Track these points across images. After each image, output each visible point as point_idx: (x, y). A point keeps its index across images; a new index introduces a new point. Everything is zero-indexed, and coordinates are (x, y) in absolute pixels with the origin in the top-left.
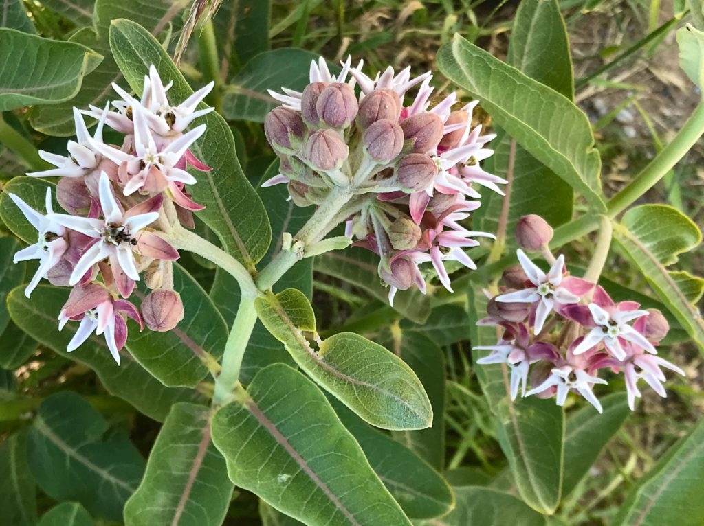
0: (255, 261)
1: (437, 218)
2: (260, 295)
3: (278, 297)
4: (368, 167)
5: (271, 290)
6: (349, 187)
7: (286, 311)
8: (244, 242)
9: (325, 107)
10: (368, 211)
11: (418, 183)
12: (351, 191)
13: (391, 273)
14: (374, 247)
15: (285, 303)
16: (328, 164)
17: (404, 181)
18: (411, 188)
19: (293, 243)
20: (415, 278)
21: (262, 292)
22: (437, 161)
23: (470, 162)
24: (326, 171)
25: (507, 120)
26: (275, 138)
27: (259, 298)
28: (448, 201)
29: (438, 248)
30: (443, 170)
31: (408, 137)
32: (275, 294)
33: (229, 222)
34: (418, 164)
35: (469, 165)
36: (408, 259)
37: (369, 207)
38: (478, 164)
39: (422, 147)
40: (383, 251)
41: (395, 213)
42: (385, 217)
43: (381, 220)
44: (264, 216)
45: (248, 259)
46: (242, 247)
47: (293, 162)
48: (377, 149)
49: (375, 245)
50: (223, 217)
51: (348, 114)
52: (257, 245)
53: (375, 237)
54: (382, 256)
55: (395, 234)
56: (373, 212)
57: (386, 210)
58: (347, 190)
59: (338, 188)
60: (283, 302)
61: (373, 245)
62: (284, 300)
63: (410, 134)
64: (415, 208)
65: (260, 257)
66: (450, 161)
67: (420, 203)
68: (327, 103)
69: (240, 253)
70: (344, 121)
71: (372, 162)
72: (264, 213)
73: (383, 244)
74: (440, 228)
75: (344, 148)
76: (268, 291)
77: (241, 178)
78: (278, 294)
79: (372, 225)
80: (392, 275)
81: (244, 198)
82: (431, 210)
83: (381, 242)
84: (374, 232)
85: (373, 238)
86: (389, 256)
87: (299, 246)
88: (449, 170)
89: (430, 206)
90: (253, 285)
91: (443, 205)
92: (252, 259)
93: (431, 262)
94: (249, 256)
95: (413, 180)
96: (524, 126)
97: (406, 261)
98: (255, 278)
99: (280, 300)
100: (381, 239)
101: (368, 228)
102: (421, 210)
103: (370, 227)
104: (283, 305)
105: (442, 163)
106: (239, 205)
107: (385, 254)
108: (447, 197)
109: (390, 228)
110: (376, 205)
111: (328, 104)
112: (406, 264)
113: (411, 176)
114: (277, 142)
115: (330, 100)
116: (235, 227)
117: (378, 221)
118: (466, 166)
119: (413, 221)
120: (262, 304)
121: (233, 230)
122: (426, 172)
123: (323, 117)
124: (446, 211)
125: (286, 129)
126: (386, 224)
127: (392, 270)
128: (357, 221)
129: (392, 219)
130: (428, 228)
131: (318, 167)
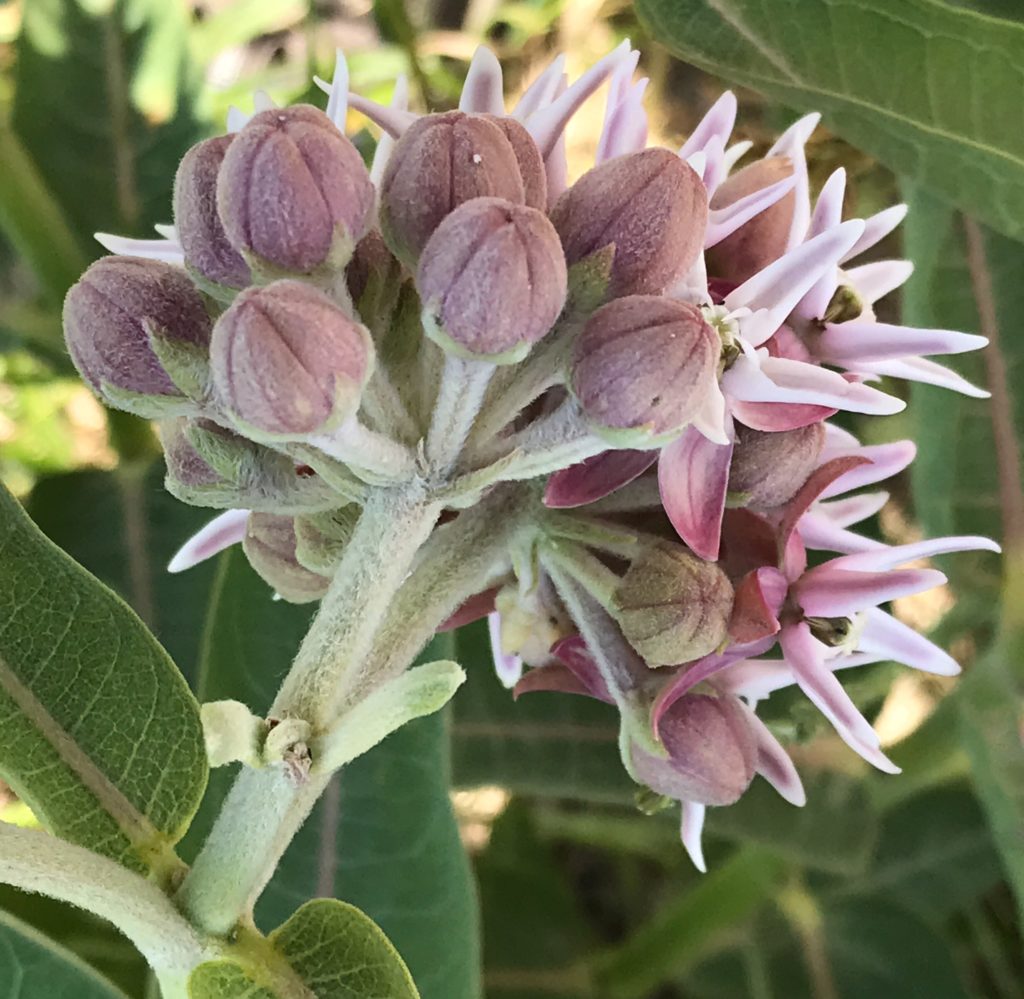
0: (171, 832)
1: (774, 525)
2: (214, 955)
3: (277, 942)
4: (464, 392)
5: (250, 923)
6: (418, 481)
7: (313, 987)
8: (114, 778)
9: (246, 204)
10: (534, 558)
11: (656, 400)
12: (431, 495)
13: (665, 756)
14: (591, 681)
15: (308, 959)
16: (303, 407)
17: (604, 404)
18: (636, 424)
19: (262, 737)
20: (755, 755)
21: (218, 936)
22: (718, 321)
23: (838, 309)
24: (310, 439)
25: (921, 148)
26: (108, 369)
27: (206, 965)
28: (794, 456)
29: (805, 629)
30: (747, 346)
31: (578, 251)
32: (266, 932)
33: (43, 719)
34: (638, 329)
35: (838, 320)
36: (714, 695)
37: (534, 546)
38: (868, 313)
39: (644, 272)
40: (622, 687)
41: (629, 545)
42: (594, 562)
43: (583, 579)
44: (159, 665)
45: (143, 831)
46: (112, 796)
47: (206, 447)
48: (472, 309)
49: (589, 672)
50: (15, 705)
51: (335, 213)
52: (165, 773)
53: (582, 644)
54: (622, 706)
55: (640, 613)
56: (549, 560)
57: (595, 542)
58: (416, 493)
59: (379, 496)
60: (299, 957)
61: (584, 674)
62: (300, 948)
63: (587, 237)
64: (686, 507)
65: (186, 812)
66: (763, 311)
67: (698, 484)
68: (248, 185)
69: (109, 816)
70: (329, 239)
71: (470, 367)
72: (156, 654)
73: (615, 663)
74: (793, 558)
75: (353, 338)
76: (238, 927)
77: (36, 552)
78: (276, 932)
79: (561, 606)
80: (673, 764)
81: (72, 618)
82: (745, 501)
83: (607, 656)
84: (575, 628)
85: (579, 650)
86: (644, 699)
87: (284, 742)
88: (771, 345)
89: (737, 487)
90: (174, 923)
91: (784, 474)
92: (160, 827)
93: (795, 688)
94: (145, 822)
95: (637, 393)
96: (983, 156)
97: (707, 699)
98: (177, 896)
99: (288, 952)
100: (602, 646)
101: (553, 620)
102: (711, 508)
103: (559, 616)
104: (299, 969)
105: (735, 325)
106: (60, 650)
107: (631, 695)
108: (788, 444)
109: (618, 597)
110: (555, 533)
111: (254, 189)
112: (712, 712)
113: (625, 381)
114: (119, 383)
115: (256, 175)
116: (67, 729)
117: (578, 587)
118: (830, 325)
119: (694, 555)
120: (223, 982)
121: (63, 742)
122: (679, 353)
123: (250, 243)
124: (798, 493)
125: (139, 327)
126: (603, 589)
127: (667, 743)
128: (512, 606)
129: (617, 565)
130: (753, 566)
131: (272, 429)
